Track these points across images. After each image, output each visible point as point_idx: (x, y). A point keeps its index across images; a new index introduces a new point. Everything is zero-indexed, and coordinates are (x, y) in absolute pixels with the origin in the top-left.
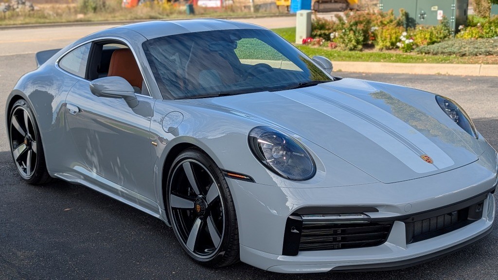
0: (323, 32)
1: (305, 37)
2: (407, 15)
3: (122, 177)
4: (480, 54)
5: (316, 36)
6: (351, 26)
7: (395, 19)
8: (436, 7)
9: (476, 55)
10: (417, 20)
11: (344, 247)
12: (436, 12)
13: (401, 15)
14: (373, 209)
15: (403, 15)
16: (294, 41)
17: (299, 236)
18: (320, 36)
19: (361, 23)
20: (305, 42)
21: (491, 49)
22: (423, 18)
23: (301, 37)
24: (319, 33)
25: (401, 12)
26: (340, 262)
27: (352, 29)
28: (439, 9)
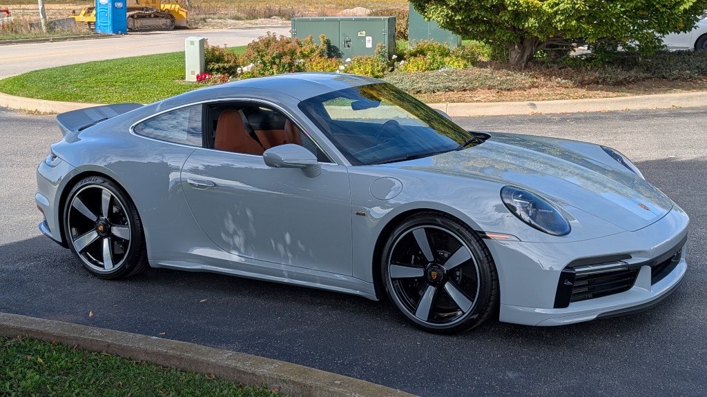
0: (221, 65)
1: (198, 72)
2: (328, 43)
3: (290, 255)
4: (438, 91)
5: (212, 70)
6: (274, 58)
7: (317, 47)
8: (364, 32)
9: (434, 92)
10: (342, 49)
11: (595, 296)
12: (364, 38)
13: (322, 43)
14: (628, 256)
15: (325, 42)
16: (183, 78)
17: (571, 287)
18: (218, 70)
19: (285, 54)
20: (200, 78)
21: (450, 84)
22: (349, 46)
23: (193, 73)
24: (216, 66)
25: (321, 40)
26: (603, 309)
27: (274, 63)
28: (367, 35)
